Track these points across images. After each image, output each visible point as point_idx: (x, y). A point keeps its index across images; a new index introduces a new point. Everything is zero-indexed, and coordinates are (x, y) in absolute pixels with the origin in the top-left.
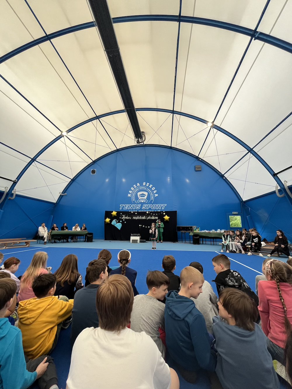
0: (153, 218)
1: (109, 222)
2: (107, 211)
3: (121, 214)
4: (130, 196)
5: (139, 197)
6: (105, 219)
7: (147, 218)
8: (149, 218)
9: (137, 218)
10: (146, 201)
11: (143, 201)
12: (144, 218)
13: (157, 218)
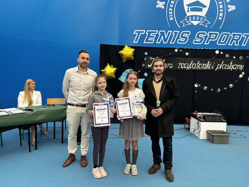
0: (231, 67)
1: (114, 76)
2: (104, 45)
3: (146, 53)
4: (163, 7)
5: (186, 10)
6: (103, 66)
7: (215, 67)
8: (220, 66)
9: (190, 66)
10: (205, 23)
11: (199, 22)
12: (207, 66)
13: (241, 67)
